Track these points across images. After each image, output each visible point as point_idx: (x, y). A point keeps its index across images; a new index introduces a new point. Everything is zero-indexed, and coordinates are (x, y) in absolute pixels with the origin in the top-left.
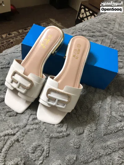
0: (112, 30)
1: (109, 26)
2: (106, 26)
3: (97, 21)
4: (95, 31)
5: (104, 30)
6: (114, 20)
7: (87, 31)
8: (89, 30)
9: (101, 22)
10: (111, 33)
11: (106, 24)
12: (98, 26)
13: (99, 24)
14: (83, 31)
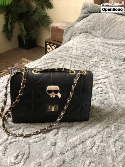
0: (71, 54)
1: (68, 52)
2: (65, 53)
3: (58, 51)
4: (56, 58)
5: (64, 56)
6: (71, 47)
7: (50, 60)
8: (52, 58)
9: (62, 51)
10: (70, 57)
11: (65, 51)
12: (59, 54)
13: (60, 52)
14: (47, 60)
